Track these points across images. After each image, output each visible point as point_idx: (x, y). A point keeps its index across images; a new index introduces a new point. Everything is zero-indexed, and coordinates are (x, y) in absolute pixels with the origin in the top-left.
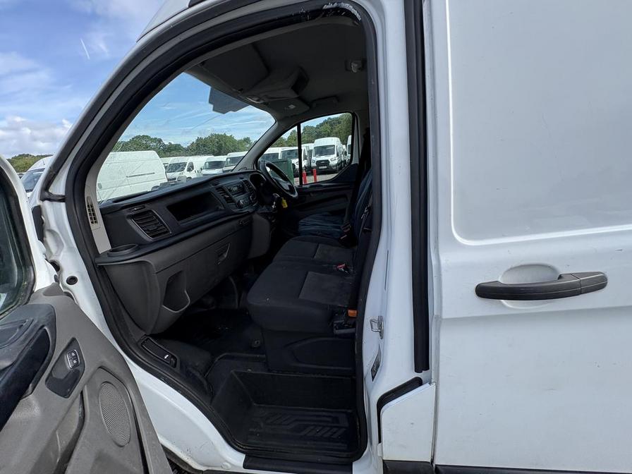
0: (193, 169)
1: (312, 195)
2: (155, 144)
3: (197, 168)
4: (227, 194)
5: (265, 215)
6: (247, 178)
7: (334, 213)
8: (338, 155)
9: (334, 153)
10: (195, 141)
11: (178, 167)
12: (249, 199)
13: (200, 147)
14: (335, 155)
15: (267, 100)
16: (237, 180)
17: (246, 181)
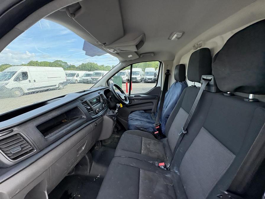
0: (78, 76)
1: (135, 100)
2: (64, 64)
3: (80, 76)
4: (89, 106)
5: (111, 117)
6: (102, 92)
7: (146, 111)
8: (141, 76)
9: (139, 75)
10: (81, 64)
11: (73, 75)
12: (102, 106)
13: (83, 68)
14: (140, 75)
15: (119, 52)
16: (96, 95)
17: (101, 95)
